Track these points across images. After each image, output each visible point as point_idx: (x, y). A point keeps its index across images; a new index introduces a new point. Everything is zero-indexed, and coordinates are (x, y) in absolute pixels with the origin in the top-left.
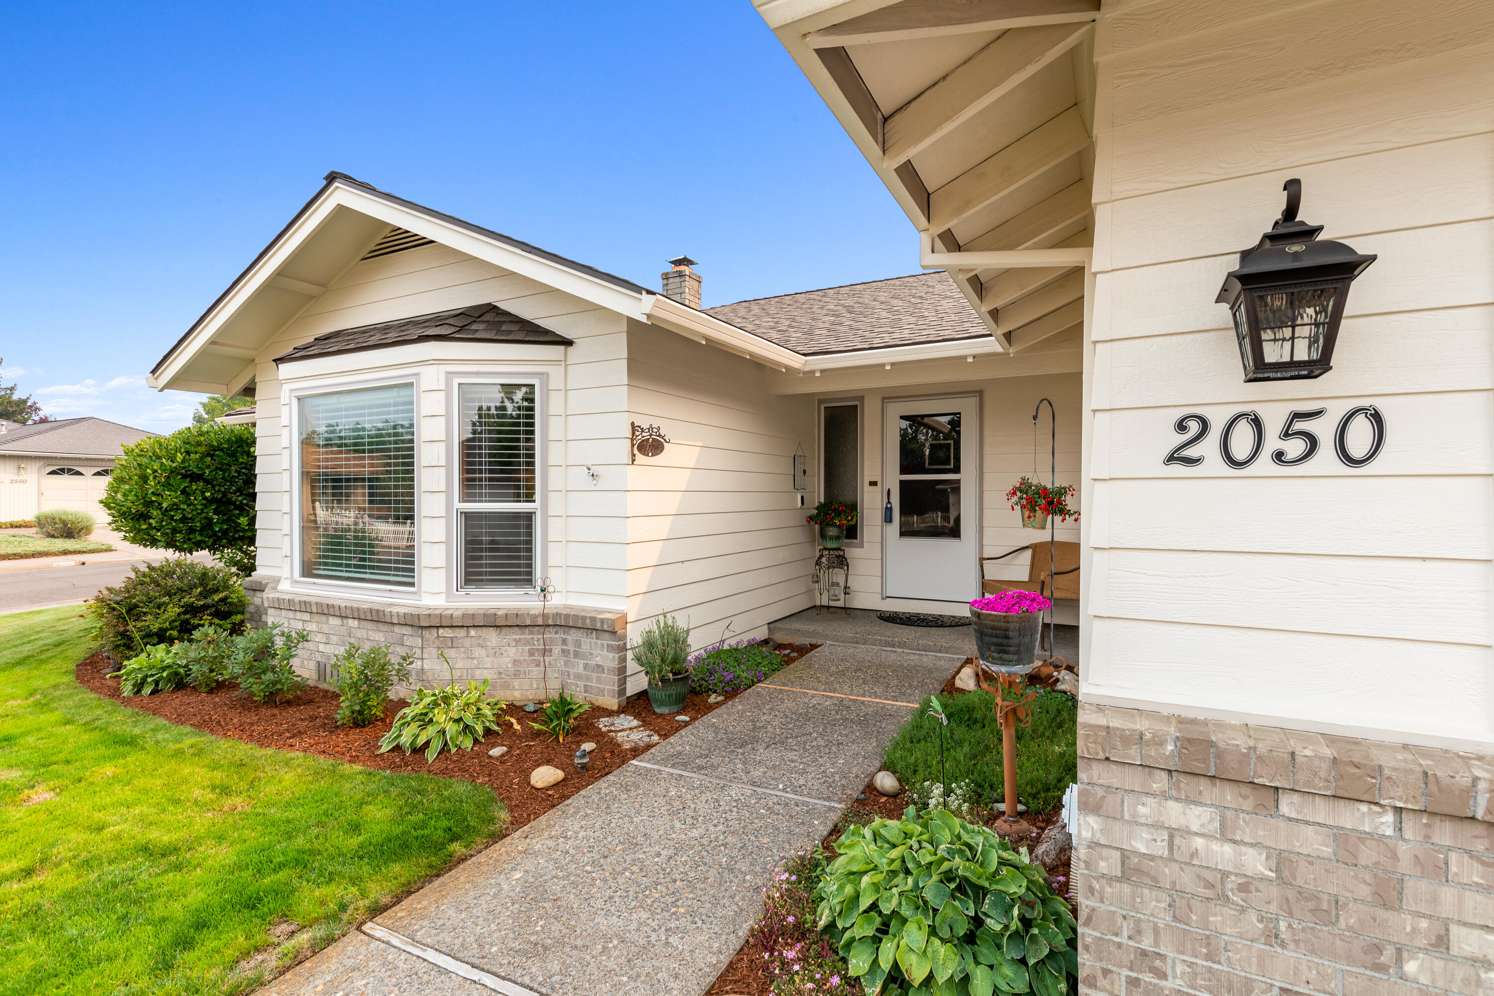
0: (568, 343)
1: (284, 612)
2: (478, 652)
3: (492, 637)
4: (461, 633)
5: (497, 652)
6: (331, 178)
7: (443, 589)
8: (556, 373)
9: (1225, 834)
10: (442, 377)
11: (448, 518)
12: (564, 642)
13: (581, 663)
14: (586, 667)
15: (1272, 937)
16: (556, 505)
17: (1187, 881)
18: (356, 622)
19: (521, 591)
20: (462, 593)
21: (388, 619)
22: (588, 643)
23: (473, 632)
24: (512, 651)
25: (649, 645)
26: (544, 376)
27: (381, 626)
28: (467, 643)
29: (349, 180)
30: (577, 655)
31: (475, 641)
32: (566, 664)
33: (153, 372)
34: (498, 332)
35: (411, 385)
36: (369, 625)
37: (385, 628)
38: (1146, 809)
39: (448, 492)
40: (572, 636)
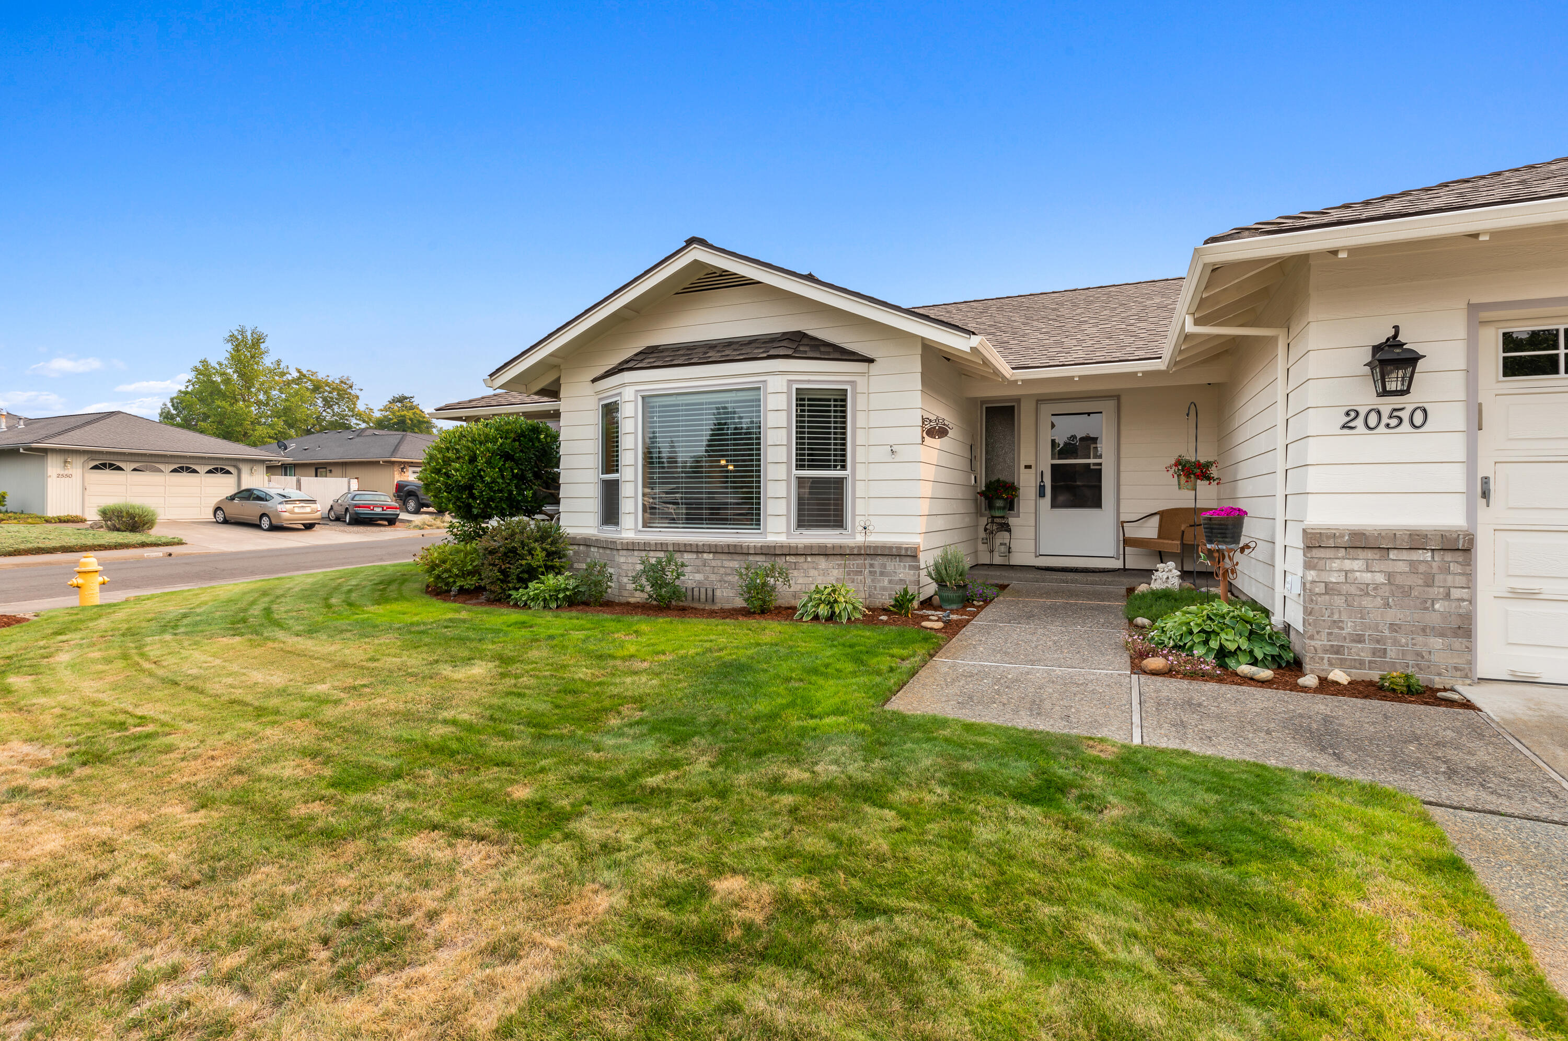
0: (871, 361)
1: (636, 553)
2: (813, 572)
3: (822, 562)
4: (802, 559)
5: (825, 573)
6: (691, 242)
7: (784, 530)
8: (861, 381)
9: (1368, 570)
10: (785, 384)
11: (788, 481)
12: (871, 566)
13: (886, 580)
14: (890, 582)
15: (1387, 605)
16: (861, 473)
17: (1353, 590)
18: (711, 556)
19: (837, 532)
20: (798, 532)
21: (745, 551)
22: (891, 565)
23: (809, 559)
24: (835, 572)
25: (937, 567)
26: (853, 383)
27: (735, 557)
28: (805, 566)
29: (702, 242)
30: (882, 574)
31: (811, 565)
32: (873, 581)
33: (491, 375)
34: (821, 352)
35: (759, 388)
36: (724, 557)
37: (741, 557)
38: (1336, 565)
39: (788, 463)
40: (878, 562)
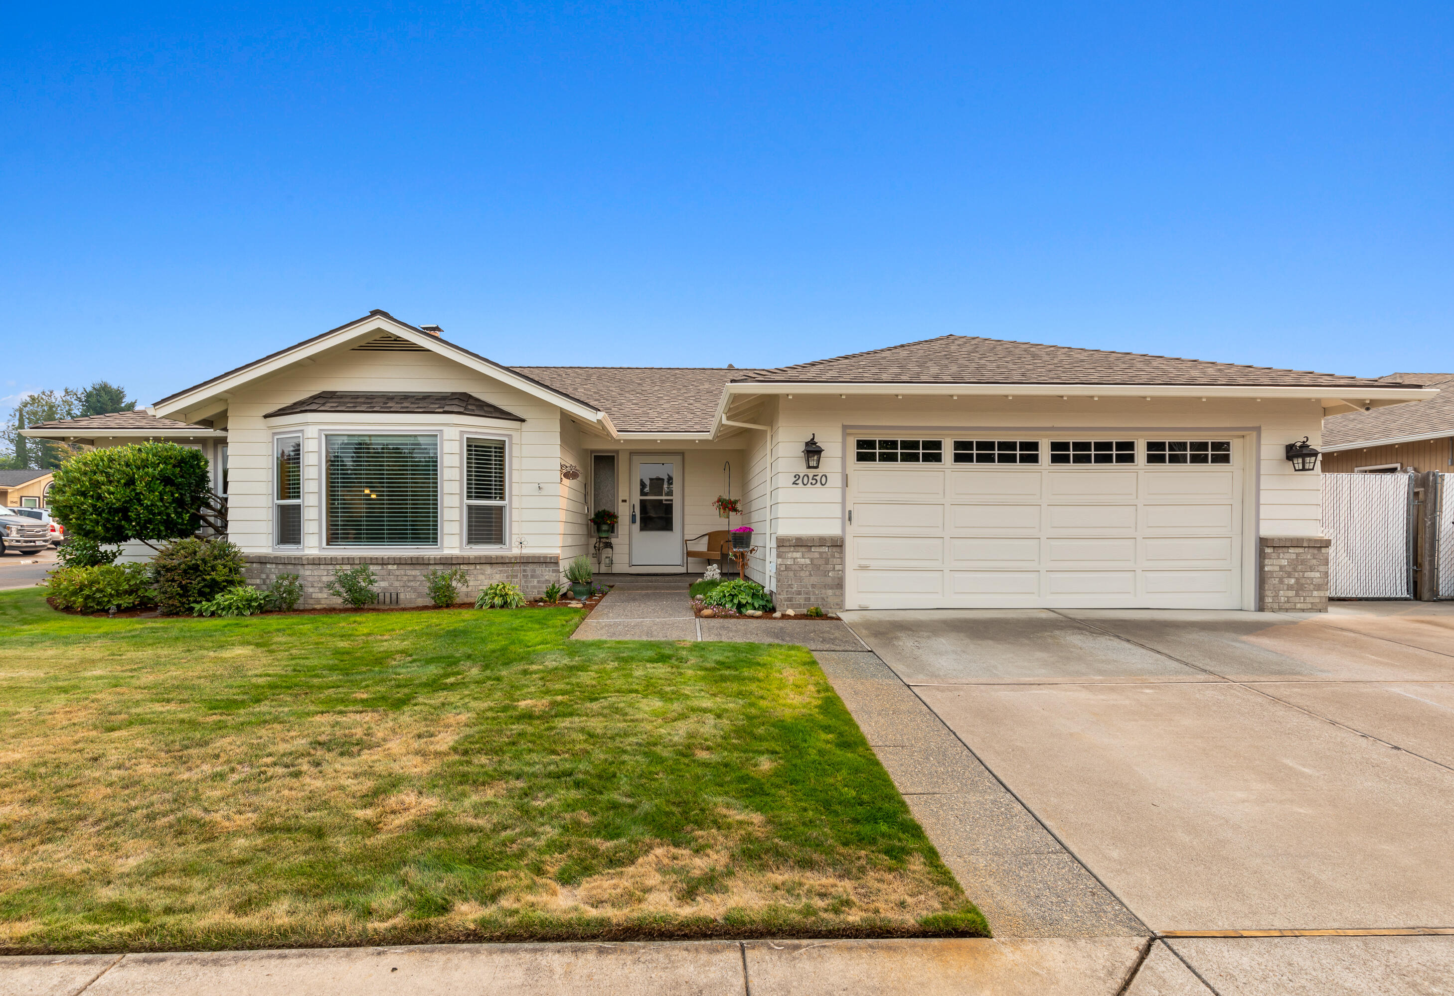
0: (523, 421)
1: (322, 567)
2: (481, 577)
3: (488, 569)
4: (472, 567)
5: (490, 577)
6: (374, 313)
7: (458, 545)
8: (516, 435)
10: (458, 434)
11: (461, 508)
12: (525, 571)
13: (536, 581)
14: (538, 582)
16: (516, 502)
18: (395, 567)
19: (498, 546)
20: (468, 547)
21: (426, 562)
22: (539, 570)
23: (478, 567)
24: (498, 576)
25: (572, 570)
26: (510, 436)
27: (418, 567)
28: (475, 572)
29: (386, 315)
30: (532, 577)
31: (479, 572)
32: (526, 582)
34: (485, 412)
35: (436, 435)
36: (407, 567)
37: (422, 567)
39: (461, 494)
40: (529, 568)
